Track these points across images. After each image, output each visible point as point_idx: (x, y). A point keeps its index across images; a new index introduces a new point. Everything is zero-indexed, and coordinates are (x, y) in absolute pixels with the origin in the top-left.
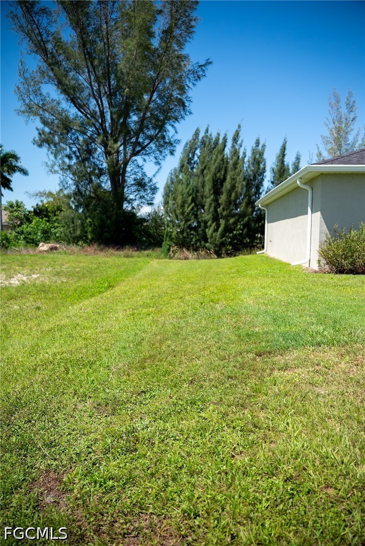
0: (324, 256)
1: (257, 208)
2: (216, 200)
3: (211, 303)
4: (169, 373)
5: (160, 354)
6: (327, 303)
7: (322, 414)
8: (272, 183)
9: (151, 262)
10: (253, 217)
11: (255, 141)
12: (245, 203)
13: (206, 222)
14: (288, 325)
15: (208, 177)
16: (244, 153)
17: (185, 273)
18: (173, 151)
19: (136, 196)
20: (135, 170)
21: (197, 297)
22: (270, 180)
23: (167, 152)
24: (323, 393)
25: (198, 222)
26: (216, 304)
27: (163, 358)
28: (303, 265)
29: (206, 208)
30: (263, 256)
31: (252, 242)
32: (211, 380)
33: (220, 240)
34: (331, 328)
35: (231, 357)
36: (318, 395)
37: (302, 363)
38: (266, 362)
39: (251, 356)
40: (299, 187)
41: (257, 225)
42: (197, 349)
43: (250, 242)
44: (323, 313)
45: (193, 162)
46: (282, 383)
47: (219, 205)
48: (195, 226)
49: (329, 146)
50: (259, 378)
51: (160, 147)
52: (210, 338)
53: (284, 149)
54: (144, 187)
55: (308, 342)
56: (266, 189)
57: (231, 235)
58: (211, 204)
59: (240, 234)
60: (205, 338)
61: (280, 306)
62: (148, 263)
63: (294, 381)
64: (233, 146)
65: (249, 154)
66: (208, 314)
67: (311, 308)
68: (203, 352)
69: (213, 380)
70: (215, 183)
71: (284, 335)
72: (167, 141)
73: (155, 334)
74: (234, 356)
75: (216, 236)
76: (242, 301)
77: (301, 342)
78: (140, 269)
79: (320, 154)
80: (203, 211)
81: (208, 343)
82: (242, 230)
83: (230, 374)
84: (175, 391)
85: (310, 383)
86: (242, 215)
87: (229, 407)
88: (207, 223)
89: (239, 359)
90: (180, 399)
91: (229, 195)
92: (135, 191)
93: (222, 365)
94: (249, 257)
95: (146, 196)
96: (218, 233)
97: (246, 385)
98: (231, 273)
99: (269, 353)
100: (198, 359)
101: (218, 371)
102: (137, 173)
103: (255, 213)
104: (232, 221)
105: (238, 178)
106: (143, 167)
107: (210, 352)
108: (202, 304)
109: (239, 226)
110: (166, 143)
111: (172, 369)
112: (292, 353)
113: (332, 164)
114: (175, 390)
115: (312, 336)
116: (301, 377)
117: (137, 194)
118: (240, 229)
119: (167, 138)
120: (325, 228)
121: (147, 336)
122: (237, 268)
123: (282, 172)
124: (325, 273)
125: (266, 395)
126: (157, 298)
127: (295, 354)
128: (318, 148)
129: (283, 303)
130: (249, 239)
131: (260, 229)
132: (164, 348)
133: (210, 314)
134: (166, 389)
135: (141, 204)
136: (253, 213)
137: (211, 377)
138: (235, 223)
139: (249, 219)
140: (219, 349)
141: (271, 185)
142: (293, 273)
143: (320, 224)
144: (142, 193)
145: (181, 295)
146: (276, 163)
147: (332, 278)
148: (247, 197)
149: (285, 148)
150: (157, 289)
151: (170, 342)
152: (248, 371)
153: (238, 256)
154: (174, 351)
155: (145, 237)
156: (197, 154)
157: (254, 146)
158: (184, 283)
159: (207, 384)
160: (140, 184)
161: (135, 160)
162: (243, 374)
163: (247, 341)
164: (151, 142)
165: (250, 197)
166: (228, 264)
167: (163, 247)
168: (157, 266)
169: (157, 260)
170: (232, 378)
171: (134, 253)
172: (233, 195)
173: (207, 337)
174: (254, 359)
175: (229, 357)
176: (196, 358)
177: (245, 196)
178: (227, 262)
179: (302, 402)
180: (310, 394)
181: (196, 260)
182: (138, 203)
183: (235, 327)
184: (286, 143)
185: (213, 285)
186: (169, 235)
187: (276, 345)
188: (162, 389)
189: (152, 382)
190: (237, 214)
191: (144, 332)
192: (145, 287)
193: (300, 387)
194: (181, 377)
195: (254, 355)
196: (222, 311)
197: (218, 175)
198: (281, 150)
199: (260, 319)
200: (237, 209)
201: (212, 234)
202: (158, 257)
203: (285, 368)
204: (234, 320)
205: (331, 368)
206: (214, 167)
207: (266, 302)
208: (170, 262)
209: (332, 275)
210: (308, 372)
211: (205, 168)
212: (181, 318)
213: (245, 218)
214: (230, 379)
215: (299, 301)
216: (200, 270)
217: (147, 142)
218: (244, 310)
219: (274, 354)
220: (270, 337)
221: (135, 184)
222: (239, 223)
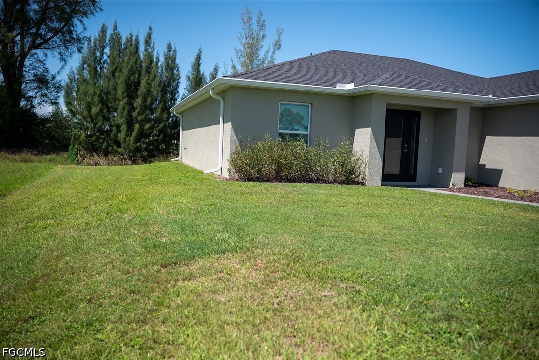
0: (234, 165)
1: (172, 114)
2: (130, 104)
3: (119, 213)
4: (65, 293)
5: (55, 272)
6: (234, 210)
7: (221, 321)
8: (188, 91)
9: (54, 168)
10: (169, 123)
11: (167, 46)
12: (160, 109)
13: (118, 127)
14: (195, 235)
15: (121, 80)
16: (158, 58)
17: (93, 180)
18: (81, 48)
19: (36, 93)
20: (35, 64)
21: (104, 206)
22: (186, 87)
23: (75, 49)
24: (223, 300)
25: (111, 126)
26: (124, 214)
27: (58, 277)
28: (215, 173)
29: (118, 111)
30: (178, 163)
31: (168, 147)
32: (111, 297)
33: (135, 145)
34: (236, 235)
35: (135, 270)
36: (219, 303)
37: (206, 272)
38: (171, 273)
39: (156, 268)
40: (211, 97)
41: (173, 132)
42: (98, 264)
43: (166, 149)
44: (229, 220)
45: (102, 61)
46: (185, 294)
47: (133, 109)
48: (107, 129)
49: (243, 59)
50: (163, 291)
51: (65, 42)
52: (114, 251)
53: (198, 58)
54: (47, 84)
55: (213, 250)
56: (181, 96)
57: (147, 140)
58: (124, 108)
59: (156, 140)
60: (108, 251)
61: (190, 215)
62: (51, 168)
63: (197, 291)
64: (146, 50)
65: (162, 59)
66: (114, 225)
67: (219, 216)
68: (105, 267)
69: (113, 296)
70: (129, 86)
71: (191, 245)
72: (74, 36)
73: (51, 250)
74: (139, 269)
75: (129, 141)
76: (152, 210)
77: (207, 251)
78: (40, 176)
79: (234, 67)
80: (116, 115)
81: (111, 256)
82: (158, 136)
83: (133, 289)
84: (69, 313)
85: (212, 291)
86: (158, 121)
87: (129, 324)
88: (120, 127)
89: (144, 272)
90: (74, 321)
91: (145, 100)
92: (36, 89)
93: (124, 280)
94: (163, 164)
95: (48, 95)
96: (132, 138)
97: (149, 299)
98: (143, 180)
99: (175, 264)
100: (99, 275)
101: (120, 287)
102: (38, 69)
103: (171, 119)
104: (147, 126)
105: (153, 83)
106: (44, 62)
107: (113, 266)
108: (108, 214)
109: (155, 132)
110: (73, 39)
111: (67, 289)
112: (197, 262)
113: (241, 78)
114: (69, 311)
115: (217, 244)
116: (204, 286)
117: (39, 92)
118: (156, 136)
119: (74, 33)
120: (235, 138)
121: (41, 253)
122: (149, 175)
123: (197, 81)
124: (235, 181)
125: (169, 308)
126: (57, 208)
127: (201, 263)
128: (232, 61)
129: (192, 212)
130: (166, 145)
131: (176, 135)
132: (60, 265)
133: (117, 226)
134: (58, 312)
135: (42, 103)
136: (169, 119)
137: (112, 293)
138: (151, 128)
139: (165, 125)
140: (123, 262)
141: (187, 92)
142: (205, 181)
143: (231, 135)
144: (44, 91)
145: (86, 204)
146: (192, 72)
147: (241, 186)
148: (163, 103)
149: (200, 58)
150: (59, 198)
151: (68, 258)
152: (152, 284)
153: (153, 162)
154: (72, 268)
155: (48, 140)
156: (106, 53)
157: (166, 51)
158: (90, 192)
159: (107, 301)
160: (42, 81)
161: (35, 53)
162: (146, 287)
163: (153, 253)
164: (55, 35)
165: (166, 103)
166: (141, 171)
167: (69, 152)
168: (61, 172)
169: (62, 166)
170: (134, 293)
171: (33, 157)
172: (149, 100)
173: (110, 250)
174: (159, 271)
175: (133, 270)
176: (97, 274)
177: (161, 101)
178: (140, 169)
179: (204, 311)
180: (211, 302)
181: (107, 166)
182: (39, 101)
183: (142, 238)
184: (200, 52)
185: (123, 194)
186: (77, 138)
187: (182, 255)
188: (54, 312)
189: (43, 305)
190: (153, 119)
191: (39, 247)
192: (44, 196)
193: (203, 296)
194: (78, 296)
195: (160, 267)
196: (129, 221)
197: (132, 78)
198: (196, 59)
199: (169, 228)
200: (152, 114)
201: (125, 138)
202: (63, 163)
203: (191, 277)
204: (142, 231)
205: (233, 275)
206: (127, 69)
207: (176, 211)
208: (77, 168)
209: (240, 183)
210: (212, 280)
211: (116, 69)
212: (83, 230)
213: (161, 124)
214: (132, 295)
215: (208, 209)
216: (110, 177)
217: (49, 35)
218: (153, 220)
219: (180, 264)
220: (177, 248)
221: (35, 80)
222: (155, 129)
